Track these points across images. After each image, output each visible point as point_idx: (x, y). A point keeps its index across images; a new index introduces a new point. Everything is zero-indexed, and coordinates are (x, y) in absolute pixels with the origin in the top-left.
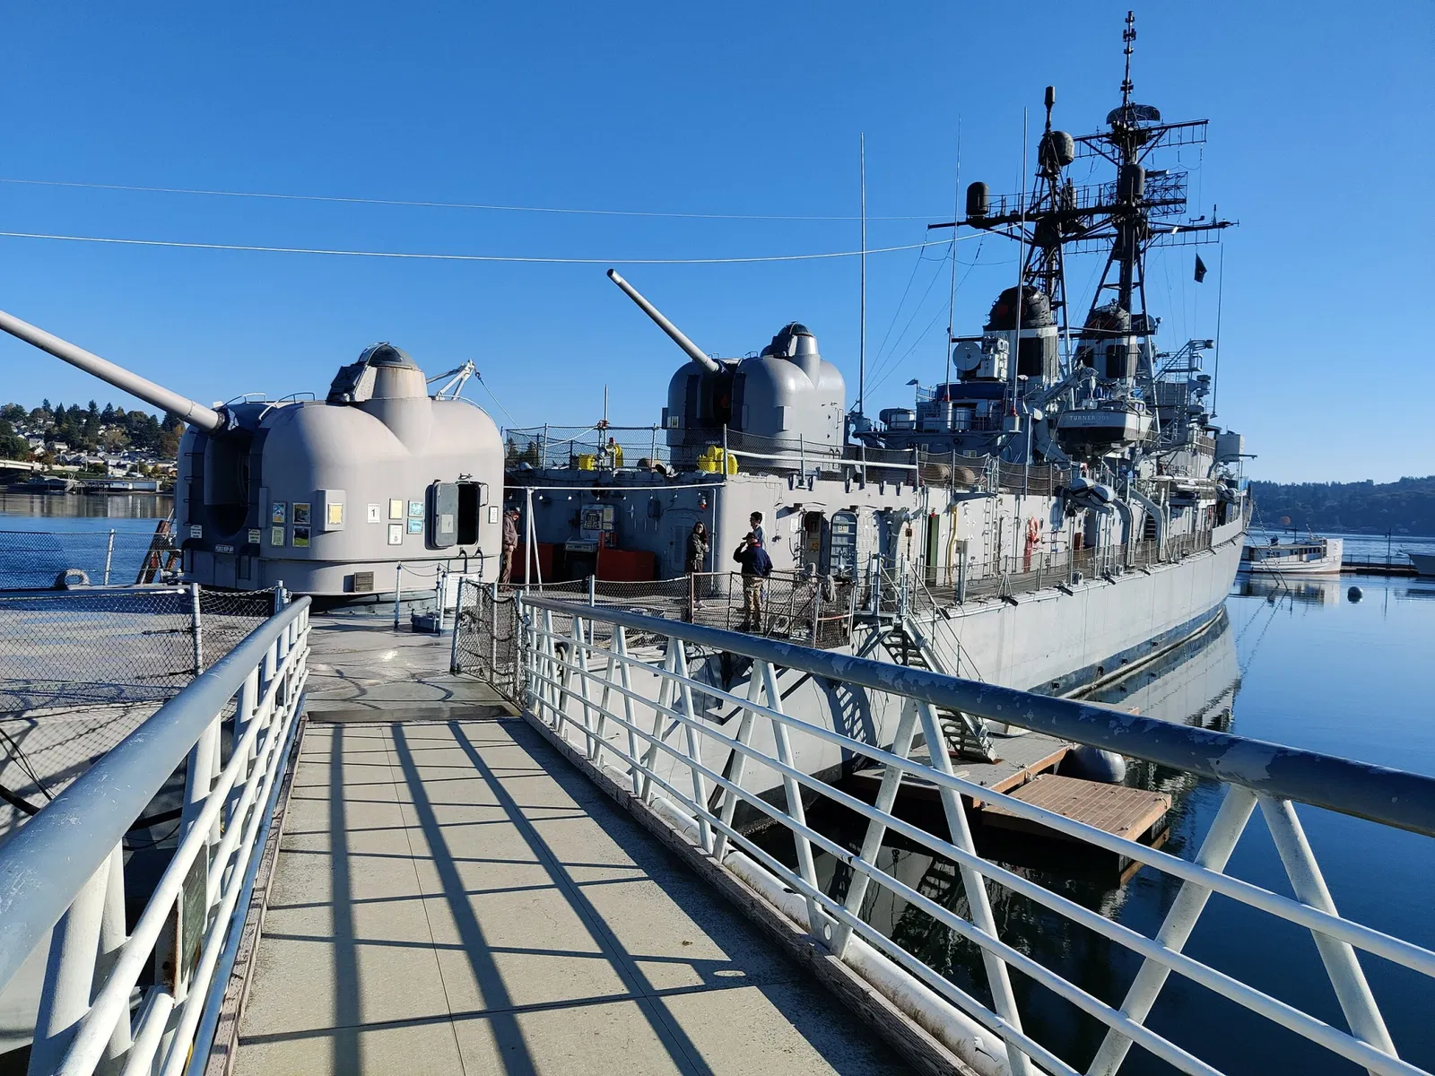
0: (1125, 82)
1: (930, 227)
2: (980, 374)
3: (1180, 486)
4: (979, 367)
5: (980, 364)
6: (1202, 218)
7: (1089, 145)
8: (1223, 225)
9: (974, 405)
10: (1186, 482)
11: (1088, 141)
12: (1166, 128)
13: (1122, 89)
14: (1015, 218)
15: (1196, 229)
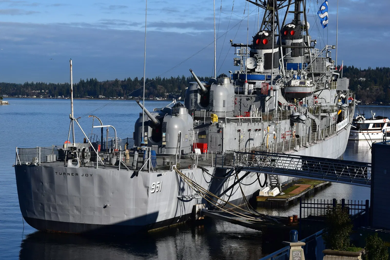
2: (257, 70)
5: (256, 66)
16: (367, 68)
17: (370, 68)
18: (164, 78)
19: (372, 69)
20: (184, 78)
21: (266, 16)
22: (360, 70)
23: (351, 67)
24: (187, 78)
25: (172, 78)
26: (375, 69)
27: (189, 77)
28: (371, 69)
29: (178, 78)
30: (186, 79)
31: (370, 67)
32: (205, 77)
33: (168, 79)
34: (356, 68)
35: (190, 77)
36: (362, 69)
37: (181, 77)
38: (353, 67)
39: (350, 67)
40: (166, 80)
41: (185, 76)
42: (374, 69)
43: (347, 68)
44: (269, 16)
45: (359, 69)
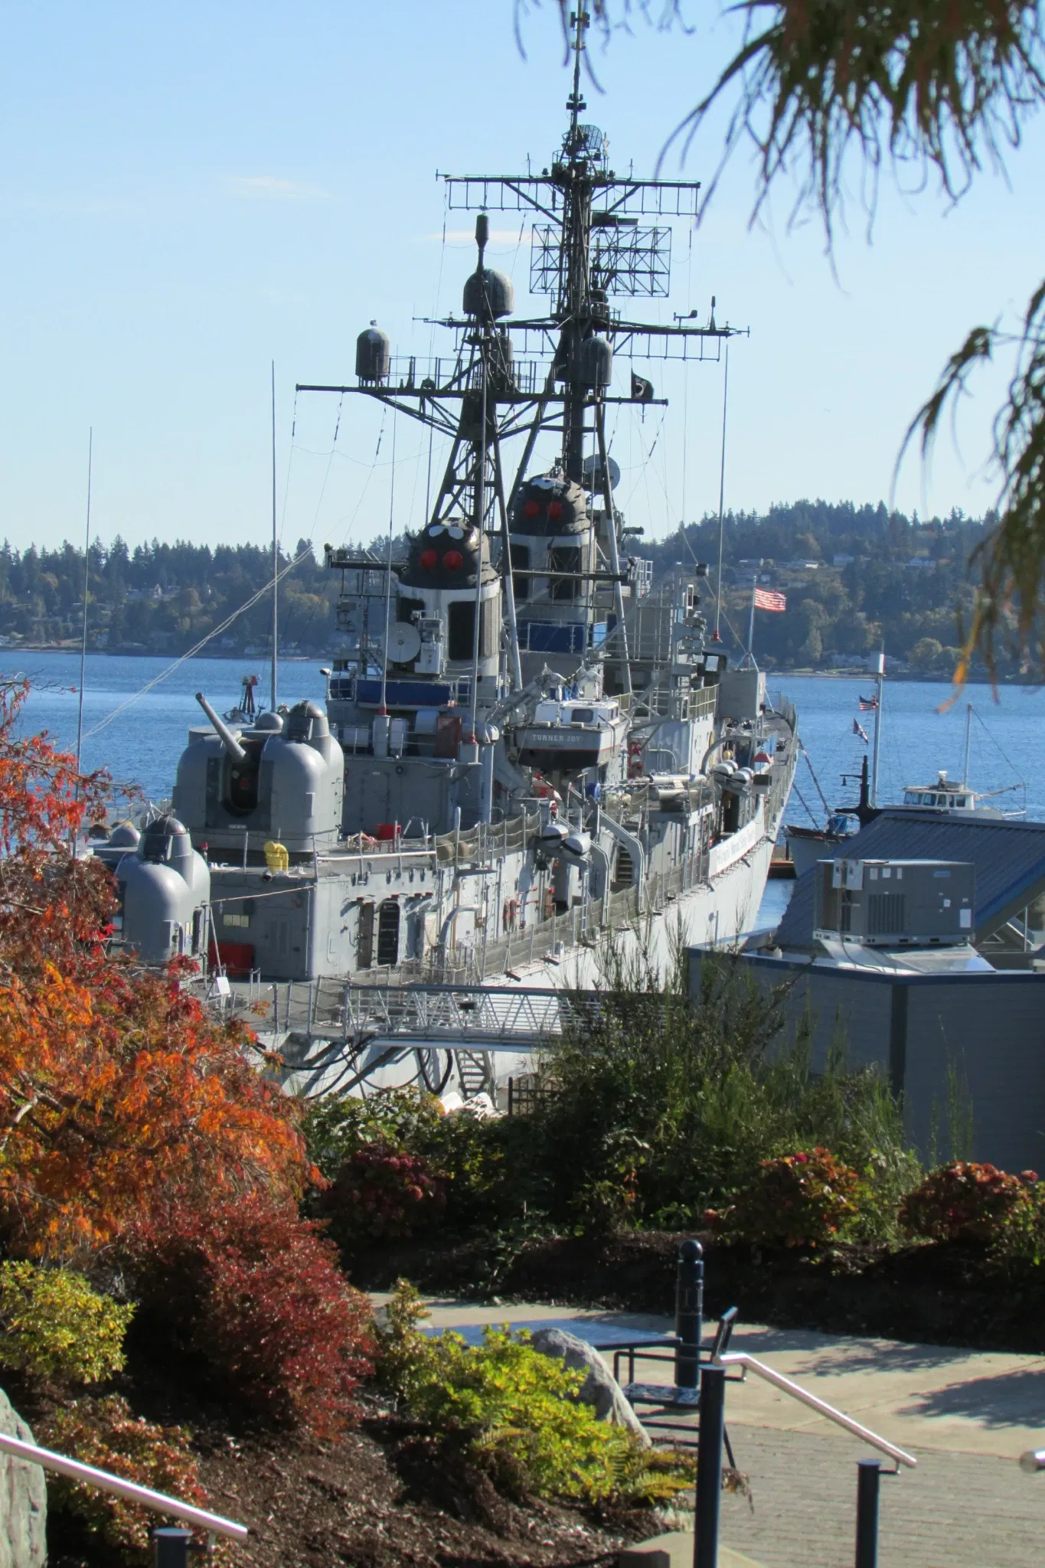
0: (573, 97)
1: (299, 388)
2: (420, 668)
3: (662, 792)
4: (417, 659)
5: (419, 654)
6: (694, 314)
7: (517, 190)
8: (725, 333)
9: (415, 713)
10: (671, 785)
11: (515, 185)
12: (638, 185)
13: (569, 106)
14: (429, 391)
15: (685, 332)
16: (944, 516)
17: (960, 513)
18: (33, 546)
19: (970, 521)
20: (120, 549)
21: (456, 464)
22: (915, 520)
23: (875, 509)
24: (138, 551)
25: (68, 548)
26: (983, 517)
27: (146, 545)
28: (964, 520)
29: (94, 553)
30: (131, 556)
31: (957, 511)
32: (215, 547)
33: (50, 551)
34: (895, 515)
35: (150, 547)
36: (922, 519)
37: (108, 546)
38: (881, 506)
39: (868, 507)
40: (39, 555)
41: (125, 540)
42: (975, 518)
43: (856, 511)
44: (466, 460)
45: (910, 519)
